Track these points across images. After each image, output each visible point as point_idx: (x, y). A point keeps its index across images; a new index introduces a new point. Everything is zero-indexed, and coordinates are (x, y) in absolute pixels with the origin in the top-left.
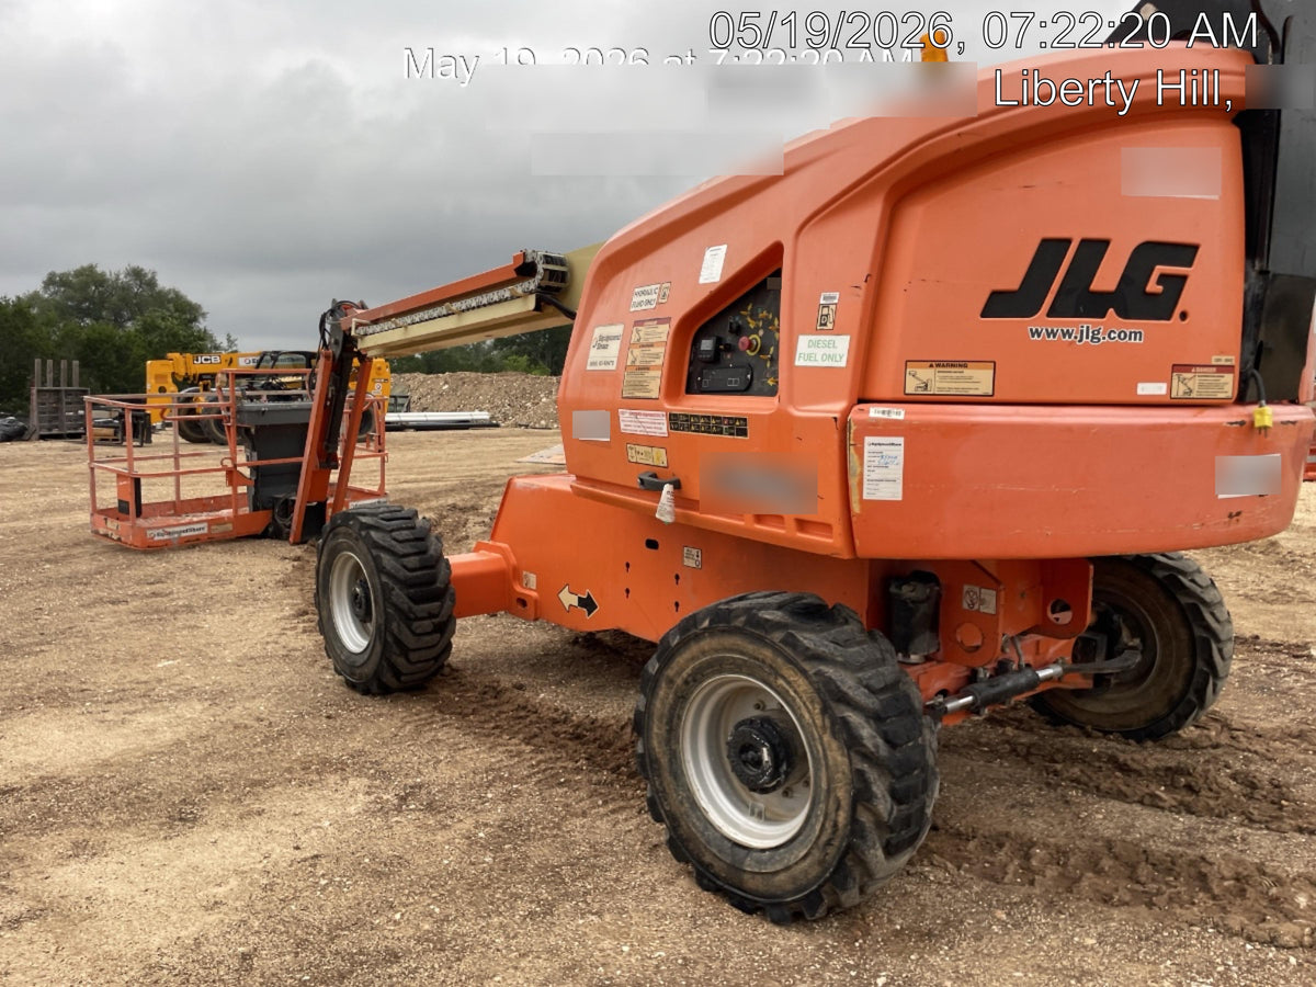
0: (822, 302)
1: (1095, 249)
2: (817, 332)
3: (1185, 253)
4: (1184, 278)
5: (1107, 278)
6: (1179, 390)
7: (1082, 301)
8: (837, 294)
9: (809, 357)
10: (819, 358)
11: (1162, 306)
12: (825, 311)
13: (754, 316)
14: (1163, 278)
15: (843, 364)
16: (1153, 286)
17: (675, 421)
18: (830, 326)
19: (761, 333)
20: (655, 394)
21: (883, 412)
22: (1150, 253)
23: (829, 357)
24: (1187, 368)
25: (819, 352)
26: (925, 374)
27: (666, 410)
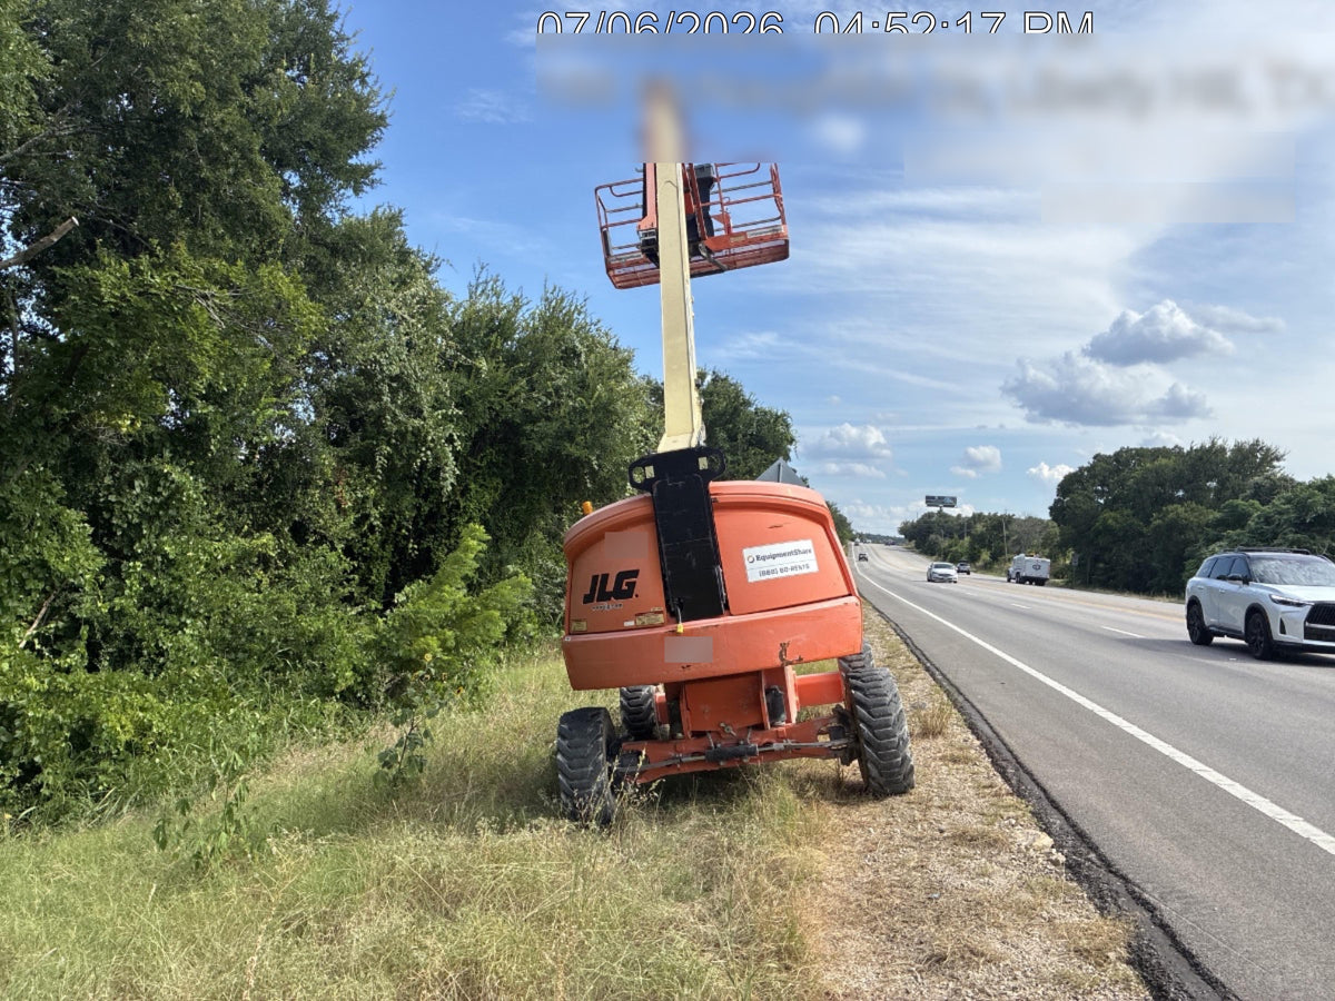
1: (605, 577)
3: (635, 573)
4: (635, 583)
5: (610, 587)
6: (639, 623)
7: (604, 596)
11: (628, 594)
14: (627, 584)
16: (625, 587)
22: (622, 576)
24: (641, 614)
26: (575, 624)
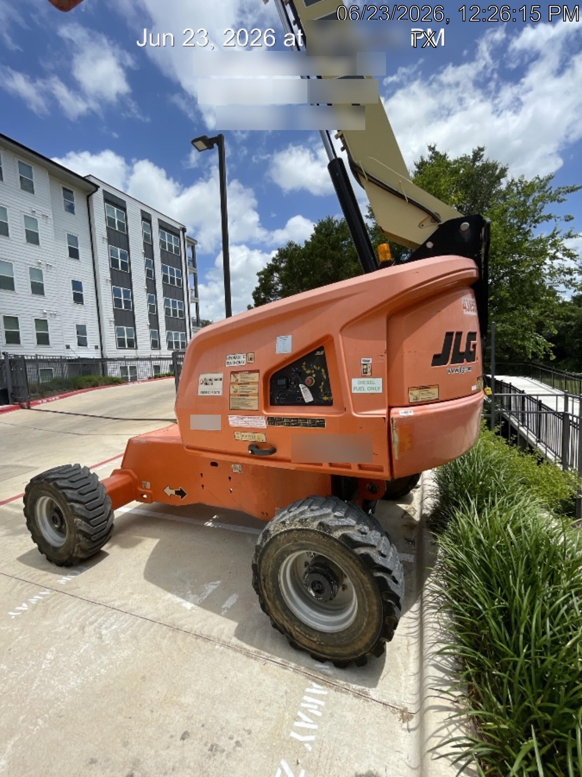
0: (362, 363)
2: (362, 377)
5: (462, 348)
6: (478, 387)
7: (458, 357)
8: (370, 359)
9: (360, 388)
10: (366, 388)
11: (473, 356)
12: (365, 367)
13: (308, 368)
14: (473, 346)
15: (380, 391)
16: (471, 349)
17: (271, 421)
18: (369, 374)
19: (314, 375)
20: (256, 408)
21: (405, 412)
22: (469, 337)
23: (372, 388)
24: (479, 378)
25: (366, 386)
26: (416, 393)
27: (265, 416)
